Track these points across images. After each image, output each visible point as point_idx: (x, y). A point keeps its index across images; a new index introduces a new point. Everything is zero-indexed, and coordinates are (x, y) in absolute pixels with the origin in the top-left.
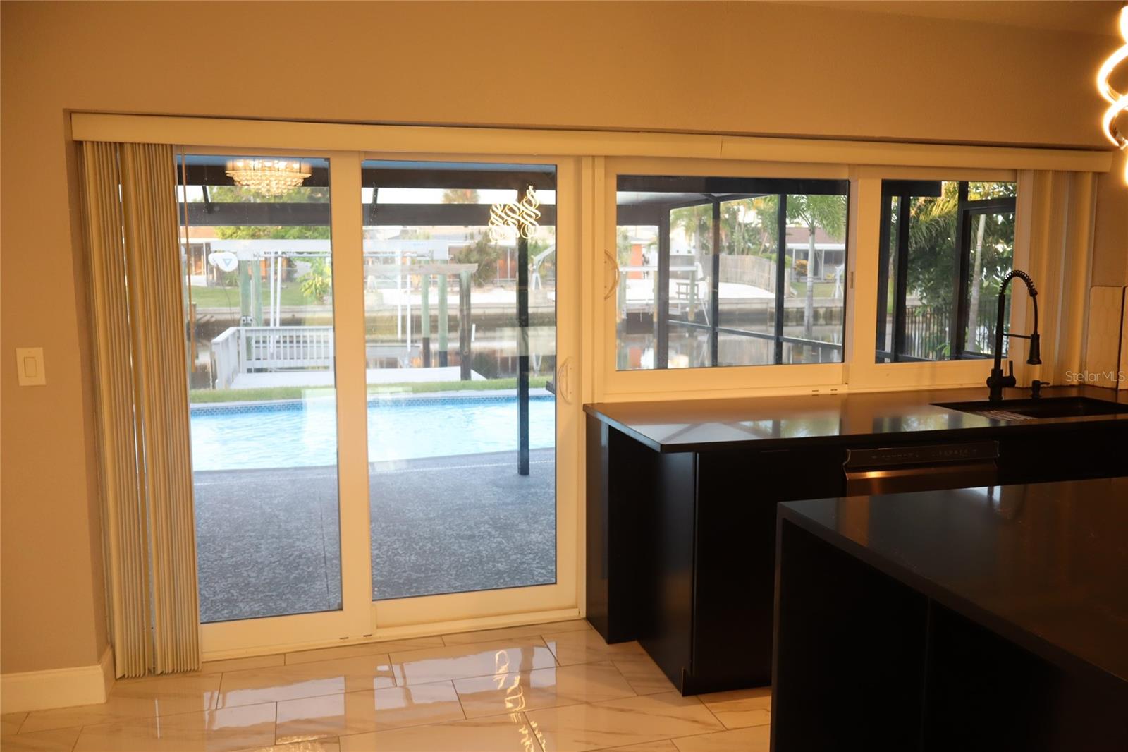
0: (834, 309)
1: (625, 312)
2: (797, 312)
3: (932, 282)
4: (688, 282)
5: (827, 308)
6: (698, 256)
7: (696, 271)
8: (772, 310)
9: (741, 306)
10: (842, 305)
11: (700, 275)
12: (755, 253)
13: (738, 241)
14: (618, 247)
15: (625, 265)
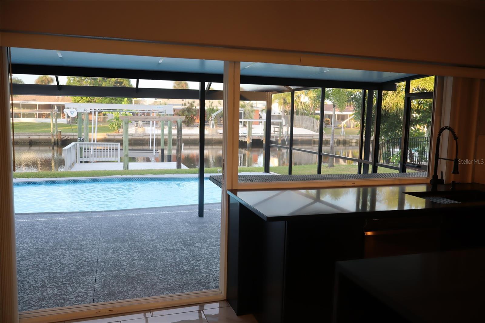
0: (341, 140)
1: (252, 139)
2: (325, 140)
3: (385, 129)
4: (279, 126)
5: (338, 139)
6: (283, 116)
7: (282, 122)
8: (314, 140)
9: (301, 138)
10: (345, 138)
11: (284, 124)
12: (307, 115)
13: (300, 110)
14: (248, 110)
15: (252, 119)
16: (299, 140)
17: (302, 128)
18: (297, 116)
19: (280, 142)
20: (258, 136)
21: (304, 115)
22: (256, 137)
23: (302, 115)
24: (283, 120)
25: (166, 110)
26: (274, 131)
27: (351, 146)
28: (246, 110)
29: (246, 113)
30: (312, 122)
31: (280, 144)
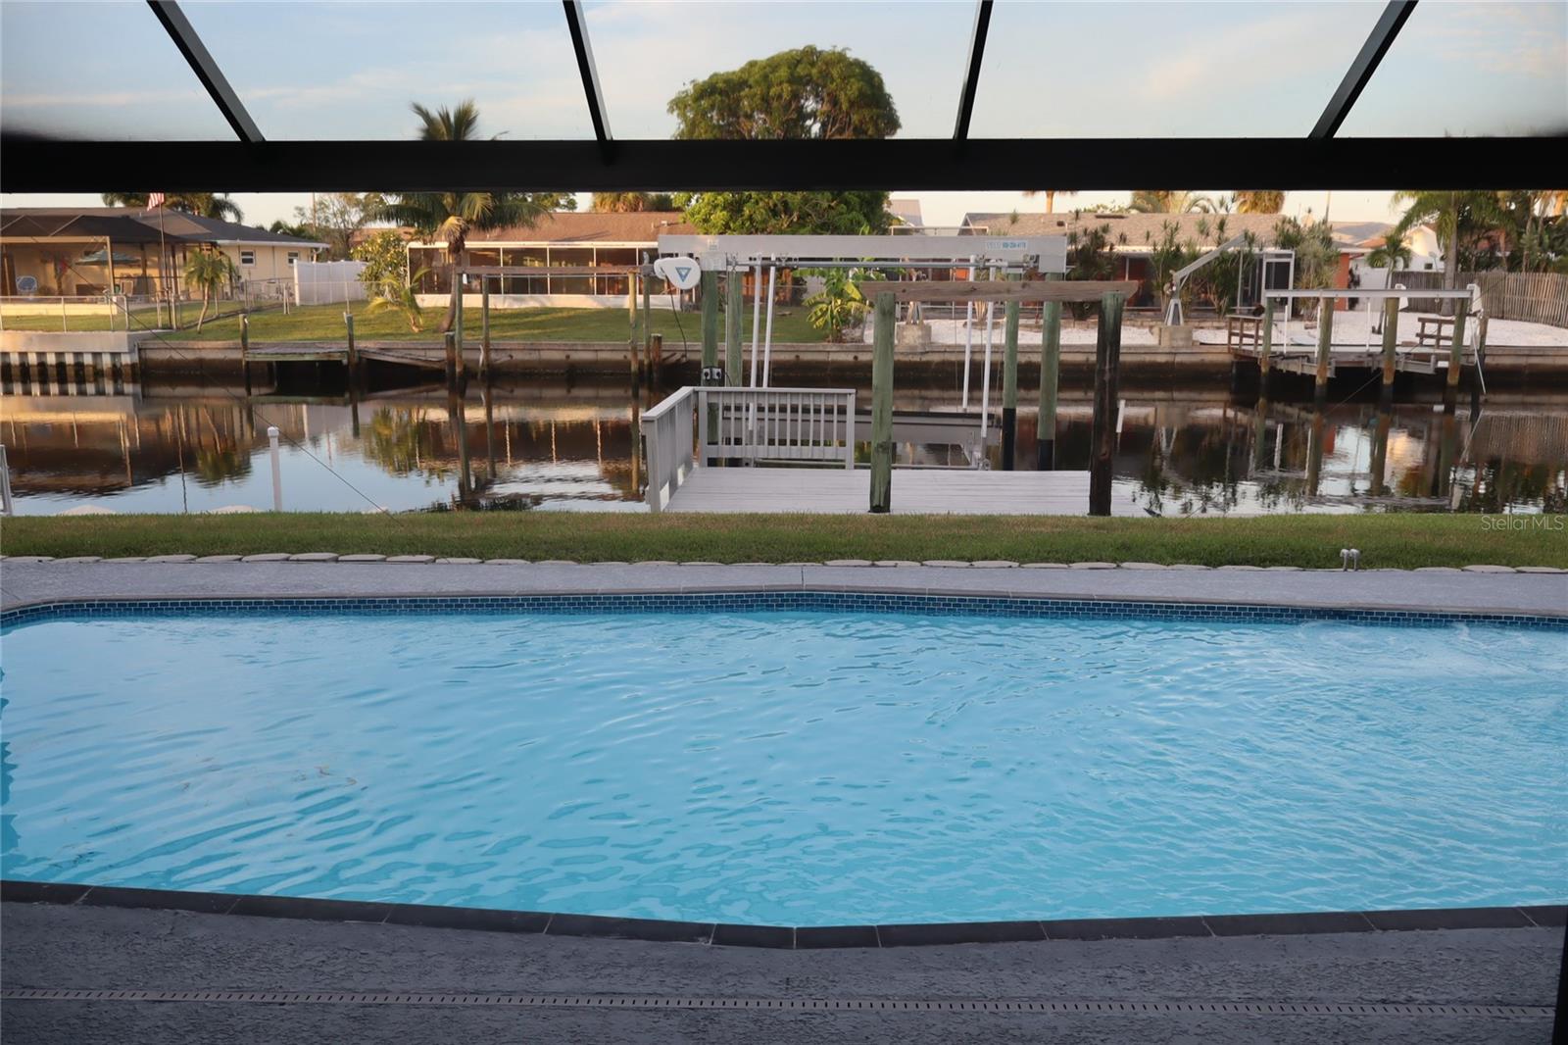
1: (1334, 365)
4: (1453, 318)
6: (1450, 274)
7: (1470, 299)
11: (1477, 305)
13: (1532, 248)
14: (1315, 256)
15: (1326, 287)
16: (1527, 372)
17: (1536, 321)
18: (1512, 276)
19: (1453, 379)
20: (1360, 355)
21: (1545, 271)
22: (1352, 358)
23: (1537, 269)
24: (1471, 292)
25: (1038, 257)
26: (1417, 335)
28: (1304, 255)
29: (1304, 266)
31: (1453, 387)
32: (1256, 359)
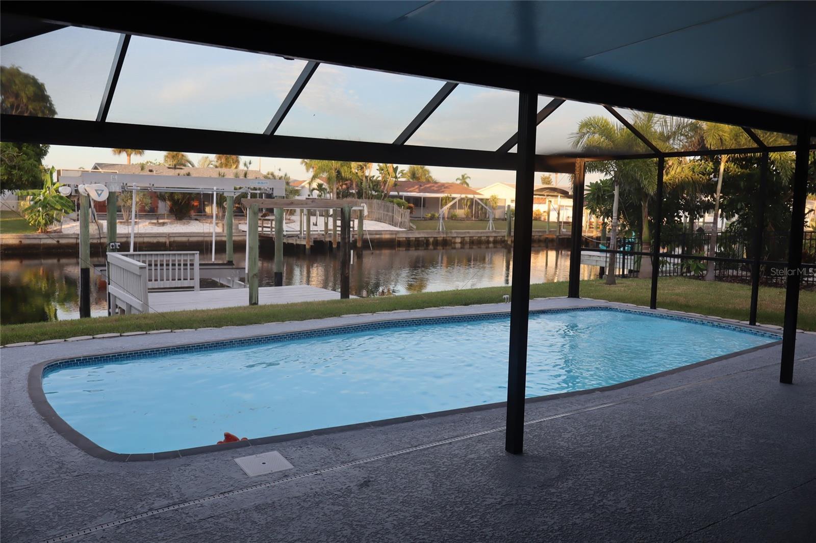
0: (439, 239)
1: (312, 240)
2: (415, 240)
5: (434, 238)
7: (364, 210)
8: (399, 239)
9: (378, 236)
10: (445, 236)
11: (366, 213)
12: (378, 197)
13: (366, 189)
16: (376, 241)
17: (372, 220)
19: (359, 244)
21: (372, 199)
22: (317, 237)
23: (369, 198)
24: (363, 207)
25: (273, 188)
27: (455, 248)
30: (391, 209)
31: (360, 248)
32: (272, 238)
